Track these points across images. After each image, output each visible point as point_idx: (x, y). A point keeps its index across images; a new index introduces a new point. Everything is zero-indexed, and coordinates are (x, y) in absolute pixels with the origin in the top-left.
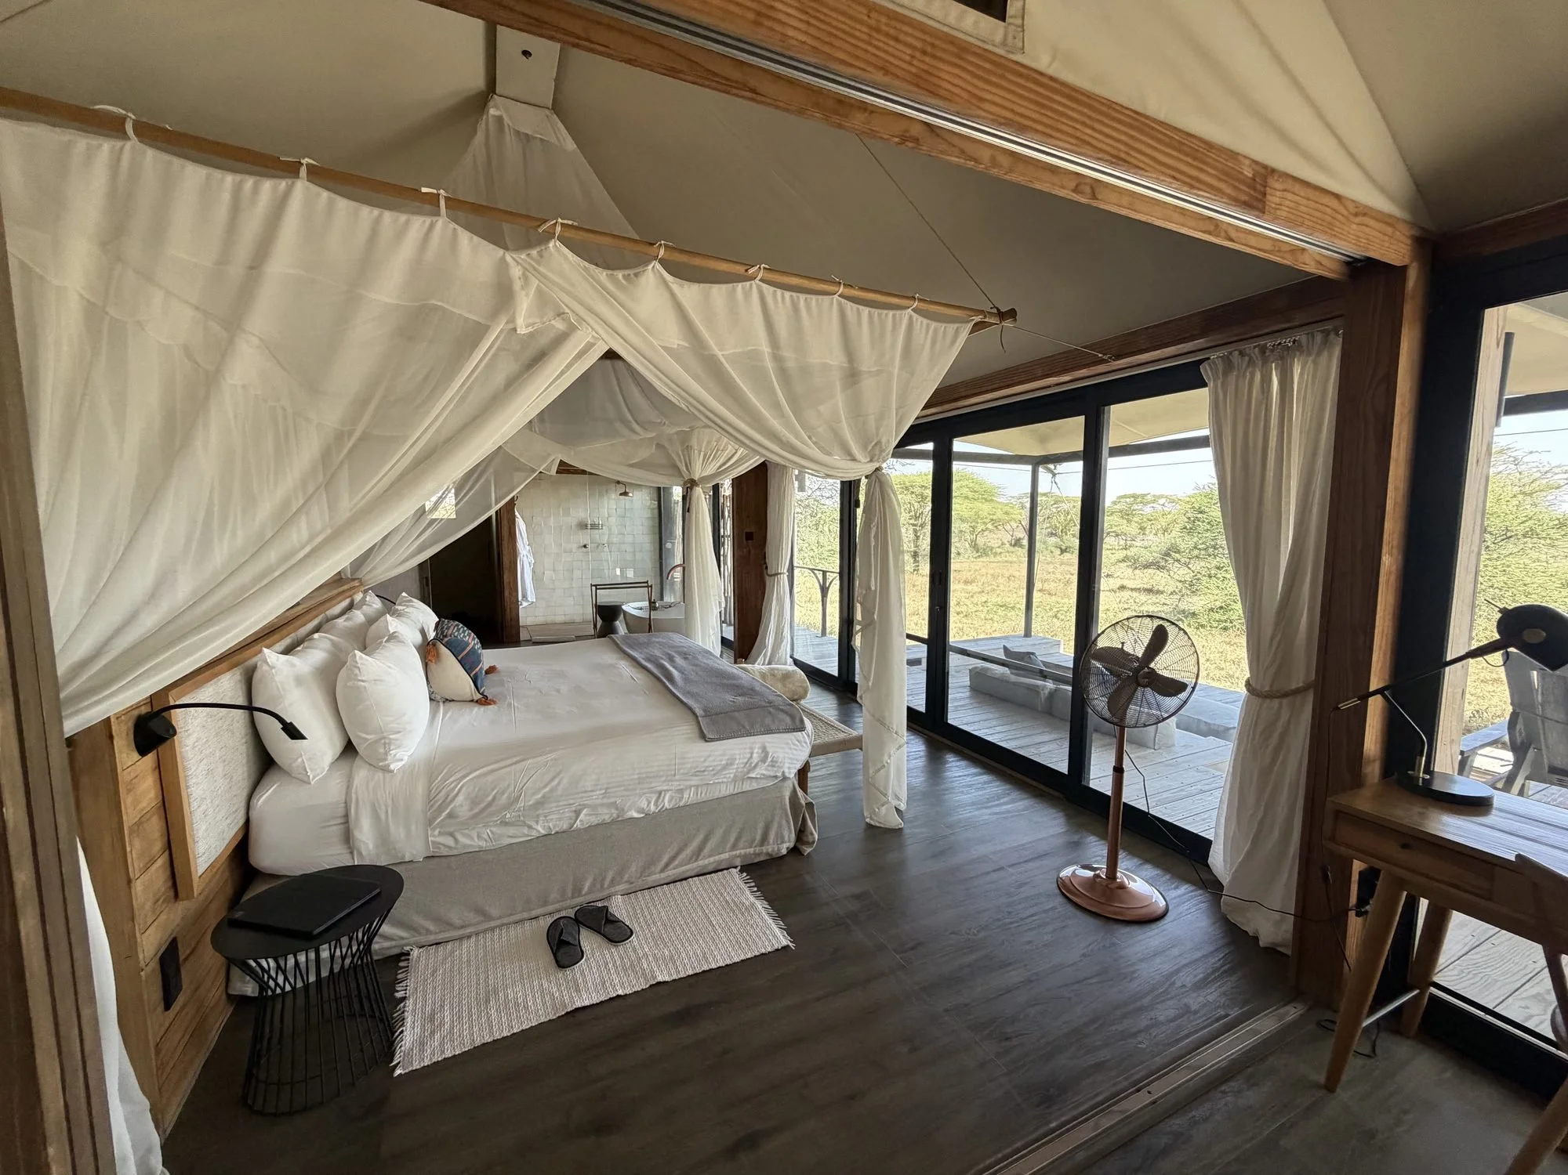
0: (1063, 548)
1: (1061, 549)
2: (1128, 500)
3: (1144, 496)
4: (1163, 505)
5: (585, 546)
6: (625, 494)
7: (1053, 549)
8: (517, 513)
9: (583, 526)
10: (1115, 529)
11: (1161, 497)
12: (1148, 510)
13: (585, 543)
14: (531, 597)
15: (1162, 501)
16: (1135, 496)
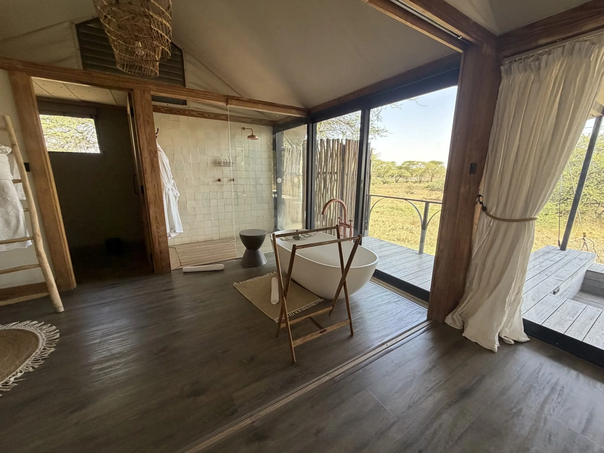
0: (384, 182)
1: (383, 182)
2: (408, 163)
3: (413, 162)
4: (420, 165)
5: (219, 180)
6: (252, 137)
7: (381, 182)
8: (158, 146)
9: (217, 163)
10: (404, 174)
11: (420, 162)
12: (414, 167)
13: (219, 177)
14: (179, 229)
15: (420, 164)
16: (410, 162)
